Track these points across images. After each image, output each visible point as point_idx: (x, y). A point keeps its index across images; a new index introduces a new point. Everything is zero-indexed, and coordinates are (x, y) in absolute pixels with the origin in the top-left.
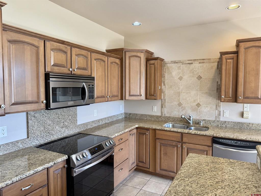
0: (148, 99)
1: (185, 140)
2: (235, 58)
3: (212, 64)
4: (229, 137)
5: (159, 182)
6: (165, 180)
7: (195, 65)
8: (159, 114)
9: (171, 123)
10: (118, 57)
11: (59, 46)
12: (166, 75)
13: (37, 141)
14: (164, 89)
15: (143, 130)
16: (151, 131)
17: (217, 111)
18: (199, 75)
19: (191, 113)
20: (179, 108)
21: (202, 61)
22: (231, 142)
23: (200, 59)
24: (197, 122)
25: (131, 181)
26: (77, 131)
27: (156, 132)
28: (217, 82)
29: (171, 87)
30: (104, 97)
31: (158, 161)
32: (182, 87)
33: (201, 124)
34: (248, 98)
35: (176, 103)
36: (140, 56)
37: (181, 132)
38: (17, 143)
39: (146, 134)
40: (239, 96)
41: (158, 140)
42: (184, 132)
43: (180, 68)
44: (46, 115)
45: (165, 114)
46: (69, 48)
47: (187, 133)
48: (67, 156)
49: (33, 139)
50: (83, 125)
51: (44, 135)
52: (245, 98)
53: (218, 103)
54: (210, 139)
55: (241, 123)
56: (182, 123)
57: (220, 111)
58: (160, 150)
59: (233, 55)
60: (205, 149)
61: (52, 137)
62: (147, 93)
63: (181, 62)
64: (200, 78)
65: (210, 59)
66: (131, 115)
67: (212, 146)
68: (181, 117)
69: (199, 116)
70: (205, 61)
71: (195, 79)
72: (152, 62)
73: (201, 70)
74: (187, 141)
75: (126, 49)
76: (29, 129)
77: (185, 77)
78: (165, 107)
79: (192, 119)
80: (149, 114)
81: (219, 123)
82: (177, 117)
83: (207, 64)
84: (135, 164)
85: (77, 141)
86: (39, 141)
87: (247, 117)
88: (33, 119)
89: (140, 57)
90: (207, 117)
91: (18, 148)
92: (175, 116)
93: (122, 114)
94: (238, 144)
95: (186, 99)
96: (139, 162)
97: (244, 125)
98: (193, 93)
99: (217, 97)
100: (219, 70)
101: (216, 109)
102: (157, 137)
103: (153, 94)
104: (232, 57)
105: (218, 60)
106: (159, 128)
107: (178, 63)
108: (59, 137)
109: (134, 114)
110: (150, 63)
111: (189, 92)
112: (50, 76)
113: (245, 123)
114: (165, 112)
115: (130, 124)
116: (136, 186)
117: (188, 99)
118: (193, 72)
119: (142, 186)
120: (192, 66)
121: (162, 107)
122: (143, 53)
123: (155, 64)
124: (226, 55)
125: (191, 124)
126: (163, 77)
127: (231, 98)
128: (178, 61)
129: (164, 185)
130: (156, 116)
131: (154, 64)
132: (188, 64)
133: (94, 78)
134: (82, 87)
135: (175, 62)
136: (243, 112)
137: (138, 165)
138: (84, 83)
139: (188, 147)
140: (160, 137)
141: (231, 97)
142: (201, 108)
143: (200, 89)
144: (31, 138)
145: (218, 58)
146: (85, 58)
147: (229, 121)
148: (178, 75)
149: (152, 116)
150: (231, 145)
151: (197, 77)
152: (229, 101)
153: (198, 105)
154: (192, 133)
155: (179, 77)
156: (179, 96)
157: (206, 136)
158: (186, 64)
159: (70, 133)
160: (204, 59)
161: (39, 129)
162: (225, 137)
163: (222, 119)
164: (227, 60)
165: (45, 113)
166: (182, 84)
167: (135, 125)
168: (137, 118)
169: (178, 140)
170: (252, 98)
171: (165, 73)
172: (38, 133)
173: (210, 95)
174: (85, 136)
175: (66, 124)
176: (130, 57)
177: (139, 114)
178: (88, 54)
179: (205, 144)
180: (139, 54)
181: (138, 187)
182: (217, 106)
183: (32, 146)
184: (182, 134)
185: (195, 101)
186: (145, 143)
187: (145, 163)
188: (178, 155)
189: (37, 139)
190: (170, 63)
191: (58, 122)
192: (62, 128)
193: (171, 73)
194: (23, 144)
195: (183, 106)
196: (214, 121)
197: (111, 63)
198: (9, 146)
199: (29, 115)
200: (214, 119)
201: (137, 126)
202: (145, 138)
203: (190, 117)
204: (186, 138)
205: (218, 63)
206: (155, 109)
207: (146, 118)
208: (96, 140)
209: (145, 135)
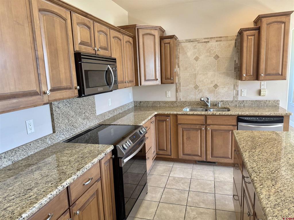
0: (164, 83)
1: (209, 122)
2: (257, 35)
3: (230, 42)
4: (254, 115)
5: (183, 167)
6: (189, 165)
7: (211, 43)
8: (174, 99)
9: (188, 108)
10: (131, 36)
11: (84, 19)
12: (181, 56)
13: (63, 136)
14: (178, 72)
15: (163, 117)
16: (171, 117)
17: (235, 91)
18: (217, 55)
19: (208, 95)
20: (195, 91)
21: (219, 39)
22: (256, 119)
23: (217, 37)
24: (214, 104)
25: (155, 170)
26: (97, 123)
27: (178, 118)
28: (235, 61)
29: (186, 69)
30: (123, 83)
31: (181, 146)
32: (198, 69)
33: (220, 105)
34: (269, 75)
35: (192, 86)
36: (154, 34)
37: (205, 114)
38: (45, 140)
39: (166, 120)
40: (261, 73)
41: (180, 125)
42: (208, 114)
43: (196, 48)
44: (69, 105)
45: (180, 99)
46: (92, 22)
47: (212, 115)
48: (113, 146)
49: (59, 133)
50: (101, 116)
51: (69, 128)
52: (266, 75)
53: (236, 83)
54: (235, 118)
55: (259, 101)
56: (200, 107)
57: (238, 91)
58: (183, 136)
59: (254, 31)
60: (230, 129)
61: (76, 130)
62: (163, 77)
63: (197, 41)
64: (217, 57)
65: (227, 37)
66: (142, 104)
67: (237, 125)
68: (201, 100)
69: (217, 98)
70: (222, 39)
71: (212, 59)
72: (167, 41)
73: (218, 49)
74: (211, 123)
75: (139, 26)
76: (55, 122)
77: (202, 57)
78: (180, 91)
79: (210, 101)
80: (162, 101)
81: (237, 103)
82: (193, 100)
83: (225, 43)
84: (155, 153)
85: (97, 133)
86: (65, 135)
87: (264, 94)
88: (57, 110)
89: (154, 36)
90: (224, 98)
91: (47, 145)
92: (191, 100)
93: (131, 102)
94: (263, 120)
95: (202, 81)
96: (159, 150)
97: (261, 103)
98: (210, 73)
99: (234, 76)
100: (237, 48)
101: (234, 89)
102: (179, 122)
103: (169, 77)
104: (253, 34)
105: (236, 37)
106: (181, 113)
107: (193, 41)
108: (83, 130)
109: (146, 101)
110: (164, 42)
111: (205, 74)
112: (82, 56)
113: (262, 101)
114: (180, 97)
115: (148, 112)
116: (162, 174)
117: (205, 81)
118: (210, 52)
119: (168, 173)
120: (209, 45)
121: (177, 91)
122: (157, 30)
123: (171, 43)
124: (247, 32)
125: (209, 106)
126: (177, 58)
127: (253, 77)
128: (194, 39)
129: (190, 169)
130: (170, 102)
131: (169, 43)
132: (204, 42)
133: (116, 60)
134: (106, 70)
135: (190, 41)
136: (260, 90)
137: (159, 154)
138: (109, 66)
139: (212, 128)
140: (182, 122)
141: (252, 75)
142: (218, 89)
143: (217, 69)
144: (57, 133)
145: (236, 36)
146: (105, 35)
147: (247, 100)
148: (194, 56)
149: (166, 103)
150: (256, 122)
151: (214, 56)
152: (250, 79)
153: (216, 86)
154: (217, 114)
155: (195, 57)
156: (195, 78)
157: (231, 115)
158: (202, 42)
159: (91, 126)
160: (221, 37)
161: (64, 121)
162: (250, 114)
163: (240, 99)
164: (248, 37)
165: (67, 102)
166: (198, 65)
167: (154, 113)
168: (149, 105)
169: (202, 123)
170: (273, 75)
171: (179, 54)
172: (63, 126)
173: (227, 74)
174: (104, 128)
175: (87, 114)
176: (143, 35)
177: (152, 101)
178: (107, 30)
179: (230, 124)
180: (153, 32)
181: (165, 175)
182: (235, 86)
183: (60, 142)
184: (206, 116)
185: (212, 82)
186: (165, 130)
187: (167, 151)
188: (202, 137)
189: (63, 133)
190: (185, 42)
191: (80, 114)
192: (84, 119)
193: (186, 53)
194: (51, 139)
195: (200, 88)
196: (232, 102)
197: (126, 42)
198: (38, 143)
199: (53, 106)
200: (232, 100)
201: (156, 113)
202: (165, 125)
203: (208, 99)
204: (209, 120)
205: (236, 41)
206: (169, 94)
207: (159, 105)
208: (113, 131)
209: (165, 122)
